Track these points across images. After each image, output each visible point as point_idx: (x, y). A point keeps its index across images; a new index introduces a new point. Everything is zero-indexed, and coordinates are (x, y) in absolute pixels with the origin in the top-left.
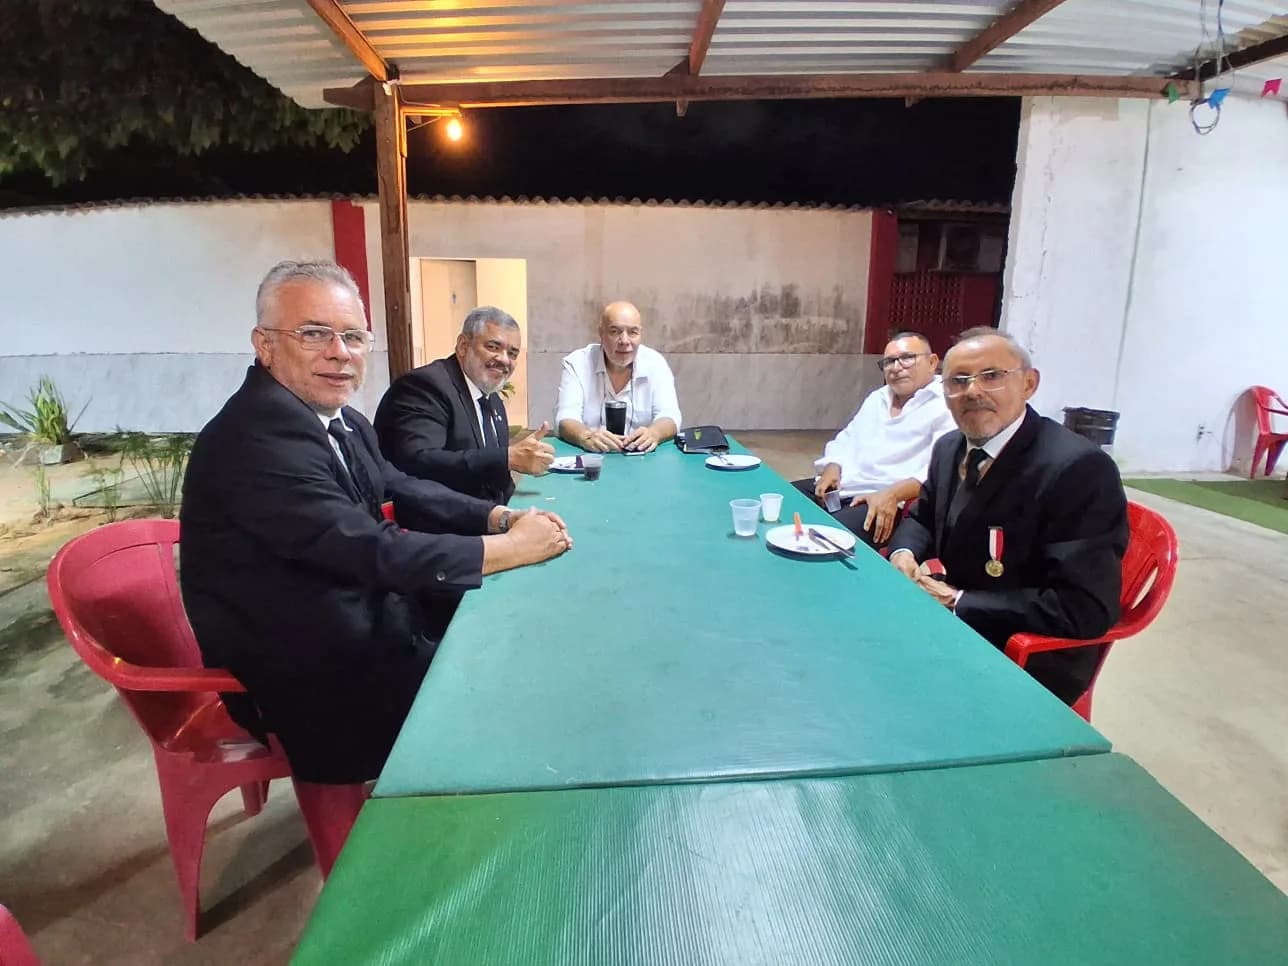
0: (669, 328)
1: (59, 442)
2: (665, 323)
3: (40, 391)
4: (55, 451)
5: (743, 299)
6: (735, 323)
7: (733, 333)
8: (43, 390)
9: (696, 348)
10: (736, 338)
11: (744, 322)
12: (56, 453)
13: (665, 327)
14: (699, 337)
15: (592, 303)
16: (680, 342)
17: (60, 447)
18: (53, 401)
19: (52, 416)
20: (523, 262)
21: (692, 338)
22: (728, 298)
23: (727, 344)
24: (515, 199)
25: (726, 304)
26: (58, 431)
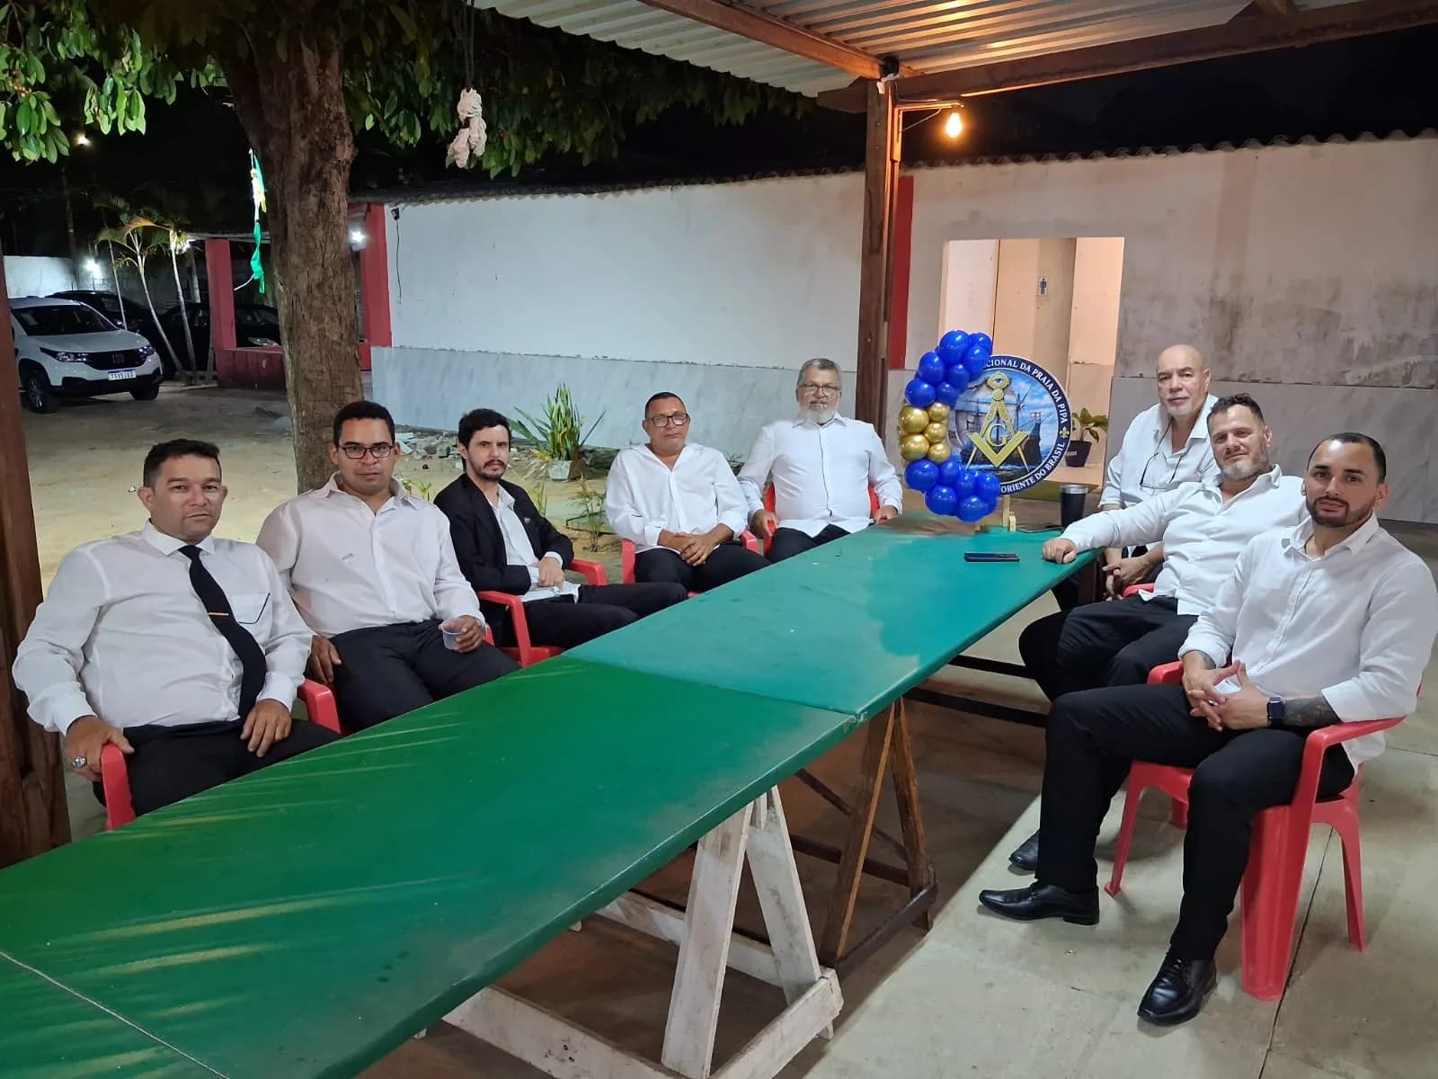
0: (1356, 345)
1: (568, 458)
2: (1352, 335)
3: (556, 401)
4: (563, 467)
8: (559, 399)
9: (1407, 379)
12: (562, 468)
13: (1350, 341)
14: (1416, 359)
15: (1223, 303)
16: (1377, 368)
17: (568, 463)
18: (568, 413)
19: (565, 430)
20: (1120, 242)
21: (1403, 361)
24: (1110, 153)
26: (569, 446)
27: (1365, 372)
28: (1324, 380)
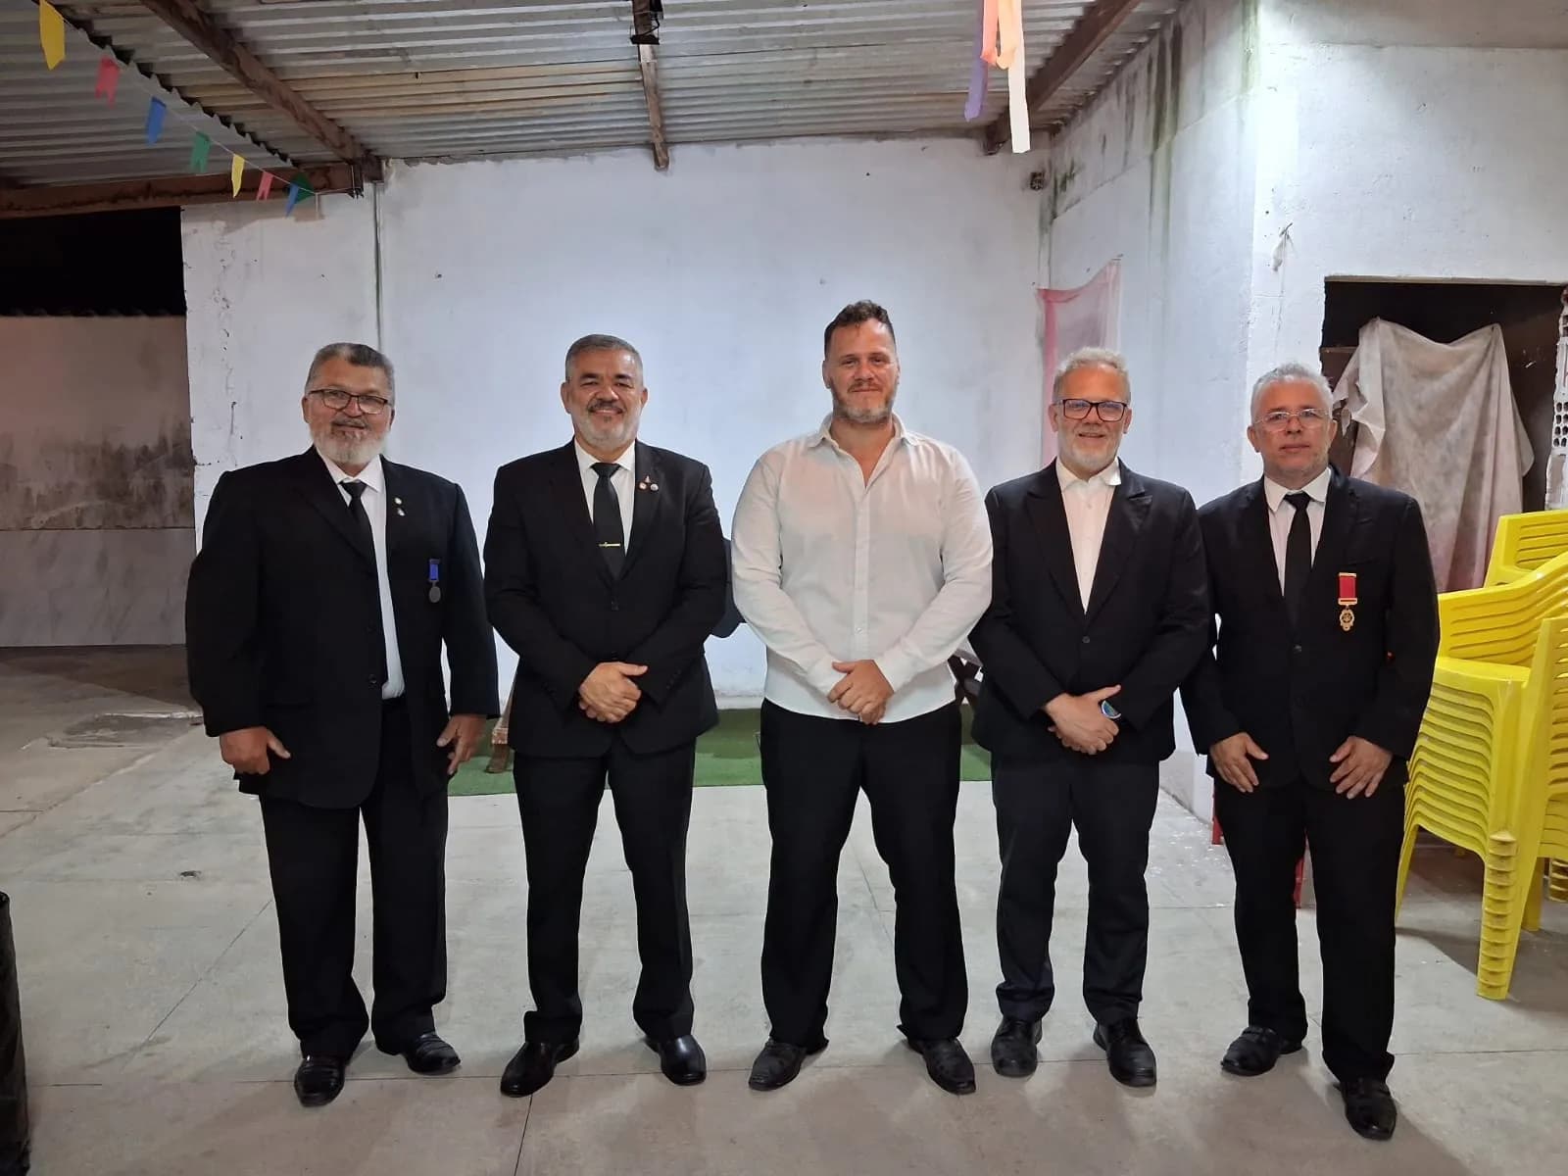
0: (34, 494)
2: (29, 485)
5: (145, 449)
6: (138, 482)
7: (135, 498)
9: (79, 522)
10: (141, 507)
11: (152, 482)
13: (29, 491)
14: (82, 505)
16: (54, 514)
21: (72, 507)
22: (122, 446)
23: (129, 517)
25: (120, 456)
27: (45, 517)
28: (13, 526)
